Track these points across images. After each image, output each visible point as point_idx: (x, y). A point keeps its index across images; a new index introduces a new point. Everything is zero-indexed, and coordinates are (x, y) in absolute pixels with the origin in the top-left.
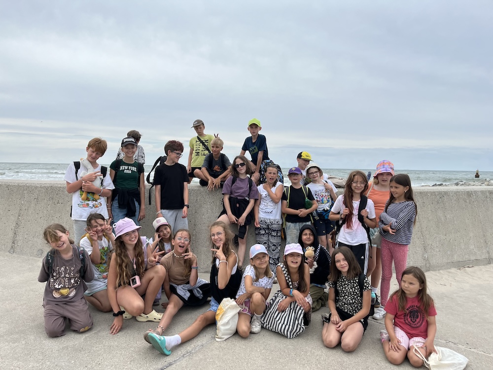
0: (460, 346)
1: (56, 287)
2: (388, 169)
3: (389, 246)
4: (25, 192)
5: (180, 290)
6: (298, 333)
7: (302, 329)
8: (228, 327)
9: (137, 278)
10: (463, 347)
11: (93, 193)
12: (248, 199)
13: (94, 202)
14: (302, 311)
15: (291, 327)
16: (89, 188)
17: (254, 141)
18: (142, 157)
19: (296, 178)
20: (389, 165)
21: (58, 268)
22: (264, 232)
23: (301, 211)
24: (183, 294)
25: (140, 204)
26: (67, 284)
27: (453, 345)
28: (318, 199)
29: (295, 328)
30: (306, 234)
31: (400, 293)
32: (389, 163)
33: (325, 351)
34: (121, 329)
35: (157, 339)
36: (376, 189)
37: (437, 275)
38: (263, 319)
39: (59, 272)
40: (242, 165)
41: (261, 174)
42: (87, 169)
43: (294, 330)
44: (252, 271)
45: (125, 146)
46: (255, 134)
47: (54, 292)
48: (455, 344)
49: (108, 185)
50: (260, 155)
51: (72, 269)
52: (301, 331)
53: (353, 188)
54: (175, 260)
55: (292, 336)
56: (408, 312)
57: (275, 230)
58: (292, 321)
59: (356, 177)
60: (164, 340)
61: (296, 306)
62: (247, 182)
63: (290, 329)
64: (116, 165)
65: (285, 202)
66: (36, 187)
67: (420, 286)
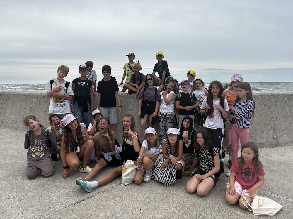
0: (281, 197)
1: (32, 151)
2: (238, 79)
3: (236, 130)
4: (33, 98)
5: (106, 156)
6: (172, 183)
7: (174, 180)
8: (128, 177)
9: (78, 147)
10: (283, 198)
11: (60, 98)
12: (155, 101)
13: (61, 104)
14: (175, 169)
15: (167, 179)
16: (57, 95)
17: (160, 65)
18: (95, 77)
19: (185, 87)
20: (239, 76)
21: (33, 140)
22: (163, 120)
23: (188, 107)
24: (108, 158)
25: (91, 104)
26: (39, 149)
27: (275, 195)
28: (200, 100)
29: (170, 180)
30: (186, 122)
31: (240, 160)
32: (239, 75)
33: (186, 195)
34: (68, 176)
35: (81, 183)
36: (231, 93)
37: (282, 149)
38: (152, 173)
39: (34, 143)
40: (150, 79)
41: (164, 85)
42: (56, 84)
43: (169, 181)
44: (146, 144)
45: (81, 70)
46: (160, 61)
47: (32, 154)
48: (278, 195)
49: (69, 93)
50: (164, 73)
51: (41, 141)
52: (174, 182)
53: (212, 92)
54: (101, 136)
55: (168, 184)
56: (244, 171)
57: (170, 119)
58: (168, 175)
59: (213, 85)
60: (87, 184)
61: (171, 166)
62: (154, 90)
63: (167, 180)
64: (76, 81)
65: (177, 102)
66: (39, 95)
67: (255, 155)
